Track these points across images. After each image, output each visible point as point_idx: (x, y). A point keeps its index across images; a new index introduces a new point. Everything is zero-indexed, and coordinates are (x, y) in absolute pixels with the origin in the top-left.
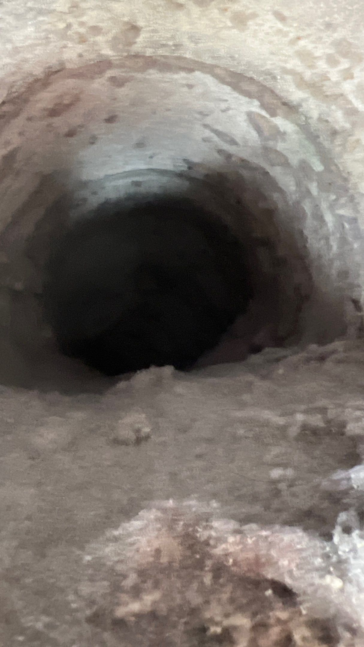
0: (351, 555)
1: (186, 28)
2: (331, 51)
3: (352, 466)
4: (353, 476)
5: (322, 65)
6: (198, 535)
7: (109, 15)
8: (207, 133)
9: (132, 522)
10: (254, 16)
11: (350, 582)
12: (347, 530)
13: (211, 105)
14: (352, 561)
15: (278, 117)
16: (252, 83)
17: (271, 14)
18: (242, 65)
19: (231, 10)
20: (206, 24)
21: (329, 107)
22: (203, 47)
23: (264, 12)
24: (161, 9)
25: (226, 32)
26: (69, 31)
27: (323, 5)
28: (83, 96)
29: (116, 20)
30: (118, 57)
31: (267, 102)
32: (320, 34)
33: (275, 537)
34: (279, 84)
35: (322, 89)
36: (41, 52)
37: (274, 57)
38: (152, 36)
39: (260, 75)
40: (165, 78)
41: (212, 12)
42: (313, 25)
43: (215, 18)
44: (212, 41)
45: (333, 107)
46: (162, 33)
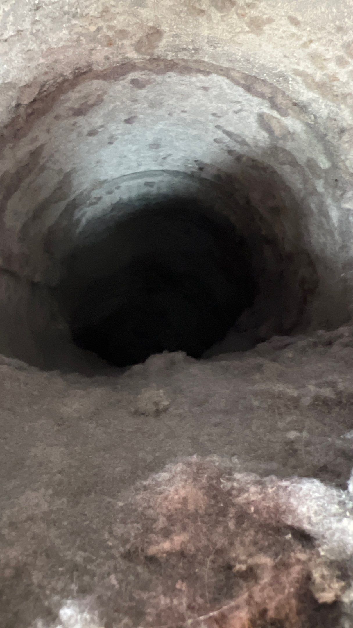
1: (205, 32)
2: (341, 53)
5: (332, 66)
6: (221, 486)
7: (135, 20)
8: (220, 134)
9: (160, 474)
10: (270, 21)
13: (224, 107)
15: (289, 117)
16: (265, 85)
17: (285, 19)
18: (257, 68)
19: (248, 15)
20: (224, 29)
21: (338, 107)
22: (220, 51)
23: (279, 17)
24: (182, 15)
25: (242, 37)
26: (99, 34)
27: (334, 10)
28: (105, 97)
29: (140, 25)
30: (141, 61)
31: (279, 103)
32: (330, 37)
33: (294, 487)
34: (290, 86)
35: (333, 89)
36: (71, 53)
37: (286, 61)
38: (173, 41)
39: (274, 77)
40: (182, 81)
41: (231, 18)
42: (324, 29)
43: (233, 23)
44: (228, 45)
45: (342, 106)
46: (182, 38)
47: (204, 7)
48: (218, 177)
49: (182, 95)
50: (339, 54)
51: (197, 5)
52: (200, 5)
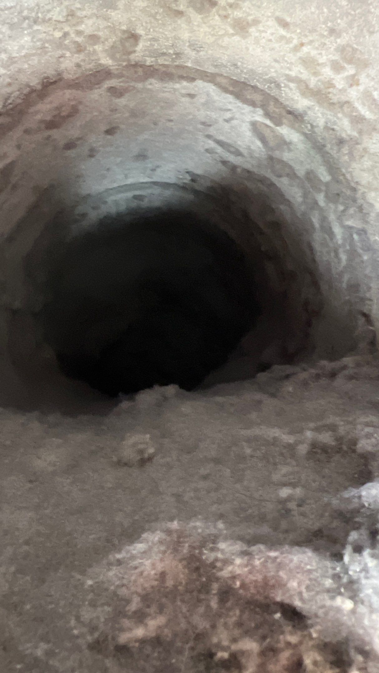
0: (362, 575)
1: (186, 35)
2: (336, 57)
3: (363, 484)
4: (364, 493)
5: (327, 72)
6: (204, 557)
7: (106, 24)
8: (211, 144)
9: (135, 545)
10: (256, 22)
11: (362, 602)
12: (358, 549)
13: (214, 115)
14: (364, 581)
15: (284, 126)
16: (255, 92)
17: (272, 20)
18: (246, 73)
19: (231, 16)
20: (205, 33)
21: (335, 115)
22: (204, 55)
23: (265, 19)
24: (158, 17)
25: (226, 39)
26: (66, 40)
27: (325, 10)
28: (80, 107)
29: (112, 29)
30: (117, 67)
31: (271, 111)
32: (323, 40)
33: (285, 557)
34: (283, 92)
35: (328, 97)
36: (36, 62)
37: (276, 65)
38: (150, 45)
39: (264, 83)
40: (165, 88)
41: (213, 19)
42: (316, 31)
43: (216, 25)
44: (212, 48)
45: (340, 115)
46: (160, 42)
47: (182, 8)
48: (211, 188)
49: (166, 103)
50: (334, 58)
51: (173, 6)
52: (177, 6)
